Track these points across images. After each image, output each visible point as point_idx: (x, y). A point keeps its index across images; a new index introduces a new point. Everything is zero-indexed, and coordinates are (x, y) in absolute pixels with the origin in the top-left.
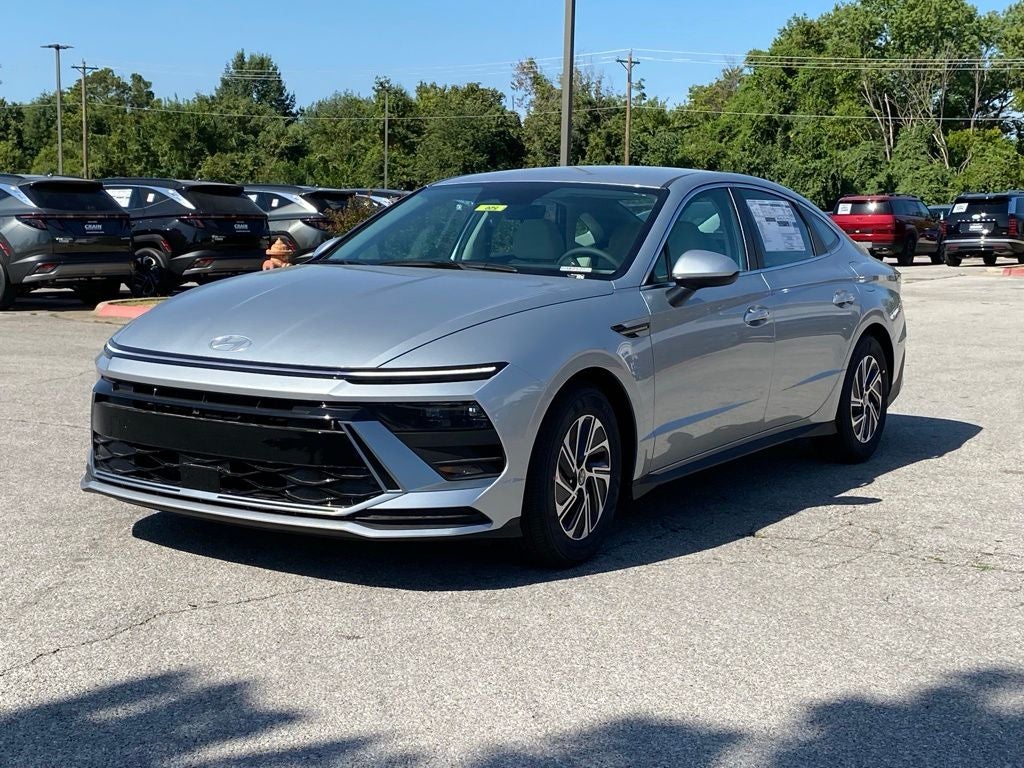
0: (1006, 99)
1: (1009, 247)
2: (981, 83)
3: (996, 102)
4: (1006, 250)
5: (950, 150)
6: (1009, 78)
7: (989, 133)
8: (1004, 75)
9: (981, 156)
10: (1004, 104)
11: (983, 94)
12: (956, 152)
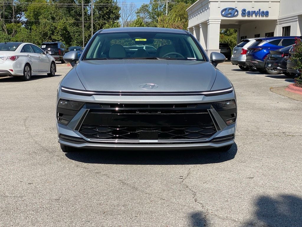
0: (21, 15)
1: (59, 58)
2: (15, 10)
3: (19, 15)
4: (58, 59)
5: (8, 30)
6: (22, 8)
7: (18, 25)
8: (21, 7)
9: (20, 32)
10: (21, 16)
11: (15, 13)
12: (9, 30)
